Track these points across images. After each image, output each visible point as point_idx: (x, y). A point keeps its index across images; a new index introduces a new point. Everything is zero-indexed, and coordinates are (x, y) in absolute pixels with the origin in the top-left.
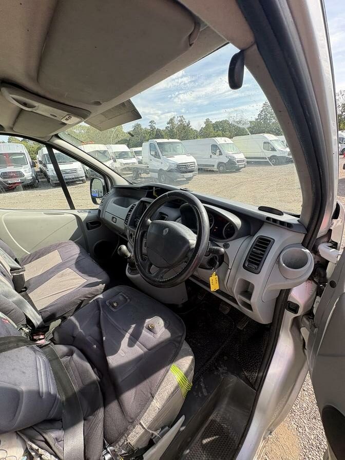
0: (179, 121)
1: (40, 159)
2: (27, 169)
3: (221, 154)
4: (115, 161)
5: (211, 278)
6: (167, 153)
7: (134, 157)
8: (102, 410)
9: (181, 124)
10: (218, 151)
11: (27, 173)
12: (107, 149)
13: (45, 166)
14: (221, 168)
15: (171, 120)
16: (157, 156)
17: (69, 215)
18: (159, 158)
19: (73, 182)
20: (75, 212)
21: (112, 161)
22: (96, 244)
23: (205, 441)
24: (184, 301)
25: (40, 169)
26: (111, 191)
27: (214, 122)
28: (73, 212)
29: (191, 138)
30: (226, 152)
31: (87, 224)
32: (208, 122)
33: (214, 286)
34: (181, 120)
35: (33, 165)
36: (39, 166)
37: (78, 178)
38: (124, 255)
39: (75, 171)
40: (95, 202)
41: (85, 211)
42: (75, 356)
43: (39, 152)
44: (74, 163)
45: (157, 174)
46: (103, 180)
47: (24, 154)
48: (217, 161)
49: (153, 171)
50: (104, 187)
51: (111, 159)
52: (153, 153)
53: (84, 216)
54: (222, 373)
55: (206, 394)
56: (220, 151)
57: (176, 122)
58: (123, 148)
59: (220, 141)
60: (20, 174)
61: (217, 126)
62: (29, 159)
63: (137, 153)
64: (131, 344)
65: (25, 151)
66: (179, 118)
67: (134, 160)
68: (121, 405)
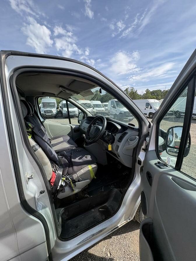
0: (131, 90)
1: (61, 106)
2: (54, 110)
3: (151, 108)
4: (93, 109)
5: (109, 146)
6: (119, 106)
7: (104, 107)
8: (68, 168)
9: (132, 92)
10: (150, 106)
11: (54, 111)
12: (90, 103)
13: (62, 109)
14: (151, 116)
15: (127, 89)
16: (114, 107)
17: (69, 126)
18: (115, 108)
19: (72, 117)
20: (71, 125)
21: (92, 108)
22: (76, 139)
23: (100, 210)
24: (106, 164)
25: (60, 110)
26: (86, 118)
27: (152, 91)
28: (70, 125)
29: (137, 99)
30: (154, 107)
31: (74, 130)
32: (147, 91)
33: (110, 149)
34: (132, 90)
35: (57, 108)
36: (60, 108)
37: (75, 115)
38: (84, 138)
39: (74, 112)
40: (79, 123)
41: (74, 125)
42: (63, 158)
43: (61, 102)
44: (74, 108)
45: (113, 116)
46: (83, 114)
47: (55, 103)
48: (149, 112)
49: (112, 115)
50: (83, 117)
51: (92, 107)
52: (112, 106)
53: (74, 127)
54: (112, 187)
55: (103, 190)
56: (151, 107)
57: (129, 90)
58: (99, 102)
59: (151, 101)
60: (51, 112)
61: (153, 93)
62: (56, 106)
63: (106, 106)
64: (79, 159)
65: (55, 102)
66: (131, 89)
67: (103, 109)
68: (73, 168)
